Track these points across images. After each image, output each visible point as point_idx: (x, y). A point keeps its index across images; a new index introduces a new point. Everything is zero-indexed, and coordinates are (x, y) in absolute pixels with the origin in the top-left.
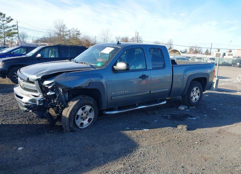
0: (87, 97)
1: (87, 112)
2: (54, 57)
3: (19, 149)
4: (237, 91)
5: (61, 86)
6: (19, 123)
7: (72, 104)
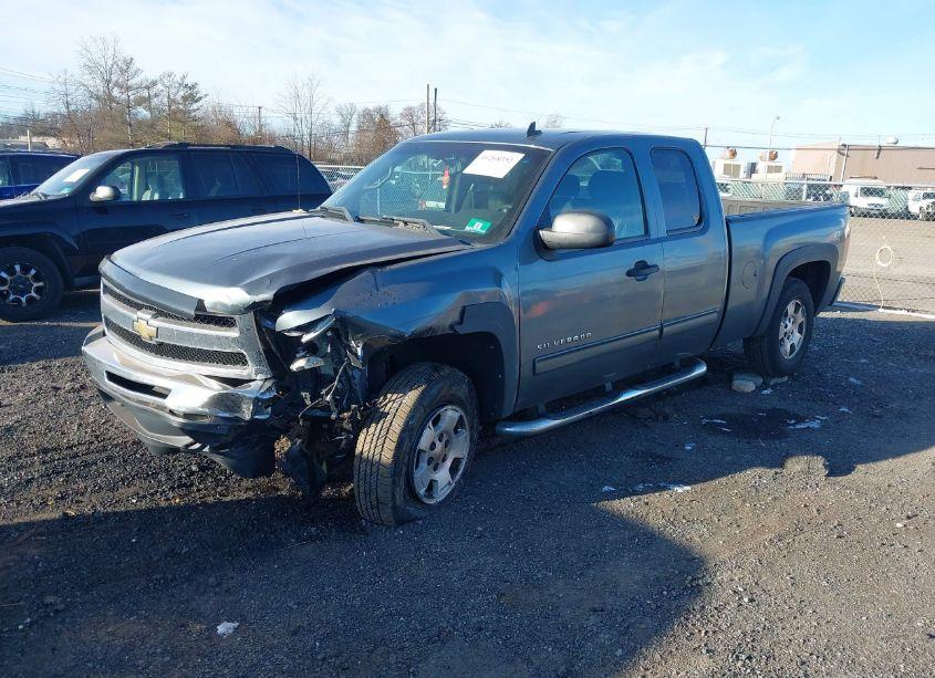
0: (447, 370)
1: (447, 432)
2: (156, 197)
3: (221, 629)
4: (879, 307)
5: (359, 328)
6: (143, 505)
7: (400, 405)
